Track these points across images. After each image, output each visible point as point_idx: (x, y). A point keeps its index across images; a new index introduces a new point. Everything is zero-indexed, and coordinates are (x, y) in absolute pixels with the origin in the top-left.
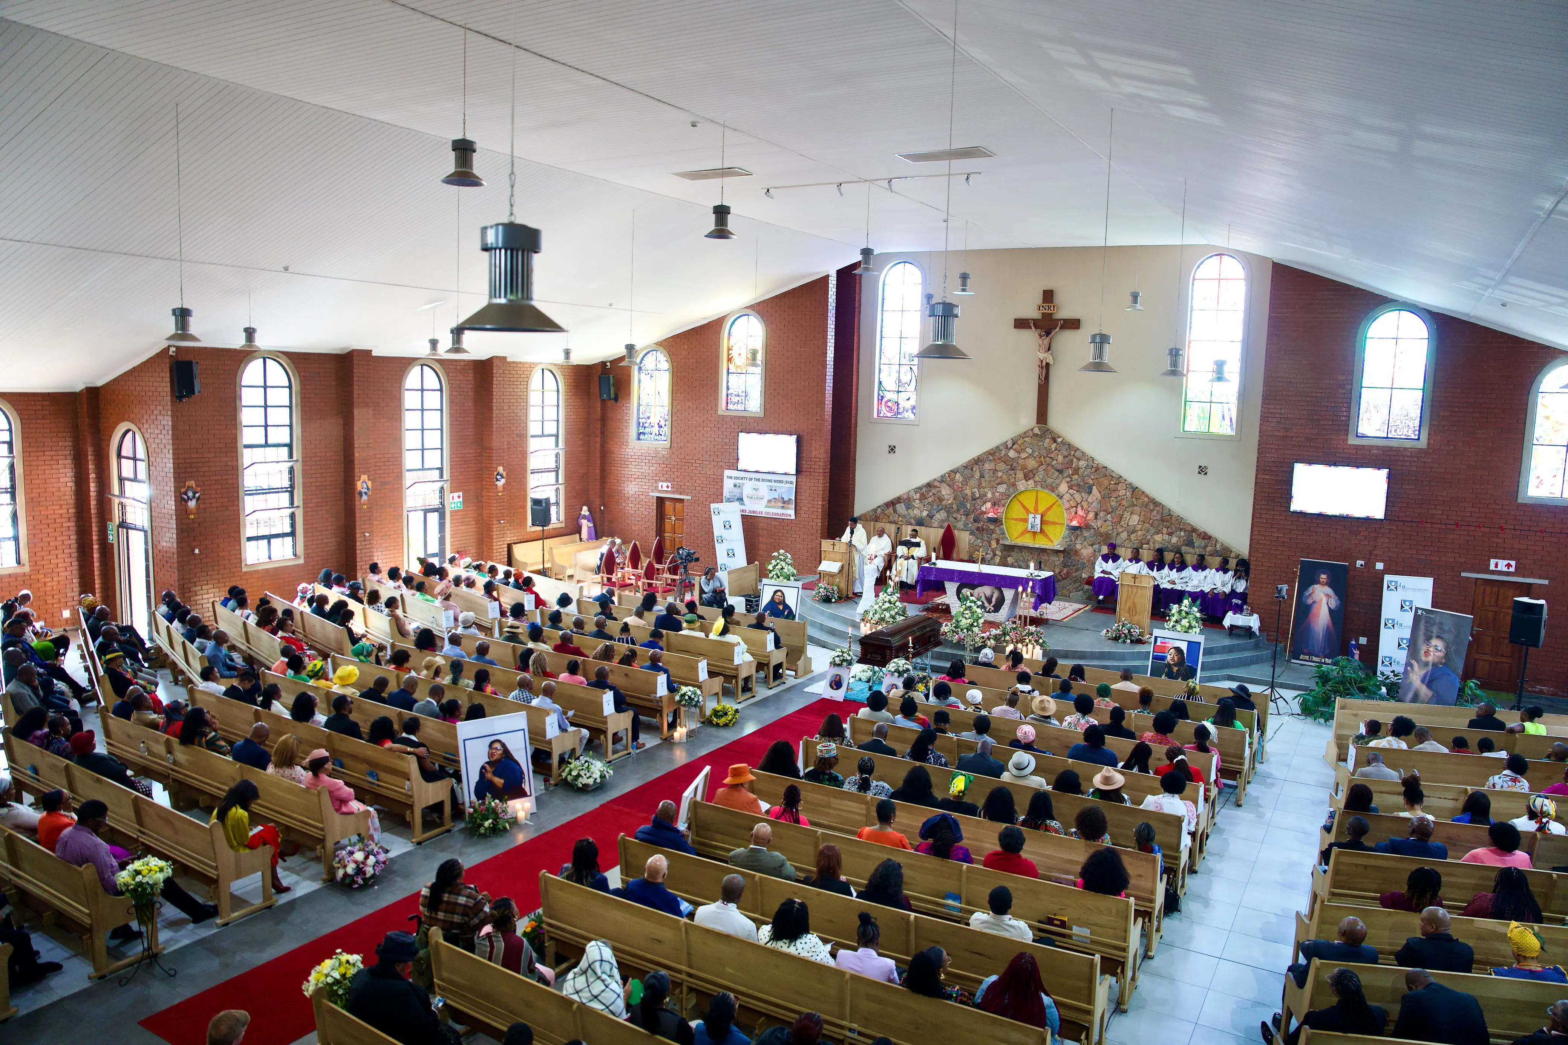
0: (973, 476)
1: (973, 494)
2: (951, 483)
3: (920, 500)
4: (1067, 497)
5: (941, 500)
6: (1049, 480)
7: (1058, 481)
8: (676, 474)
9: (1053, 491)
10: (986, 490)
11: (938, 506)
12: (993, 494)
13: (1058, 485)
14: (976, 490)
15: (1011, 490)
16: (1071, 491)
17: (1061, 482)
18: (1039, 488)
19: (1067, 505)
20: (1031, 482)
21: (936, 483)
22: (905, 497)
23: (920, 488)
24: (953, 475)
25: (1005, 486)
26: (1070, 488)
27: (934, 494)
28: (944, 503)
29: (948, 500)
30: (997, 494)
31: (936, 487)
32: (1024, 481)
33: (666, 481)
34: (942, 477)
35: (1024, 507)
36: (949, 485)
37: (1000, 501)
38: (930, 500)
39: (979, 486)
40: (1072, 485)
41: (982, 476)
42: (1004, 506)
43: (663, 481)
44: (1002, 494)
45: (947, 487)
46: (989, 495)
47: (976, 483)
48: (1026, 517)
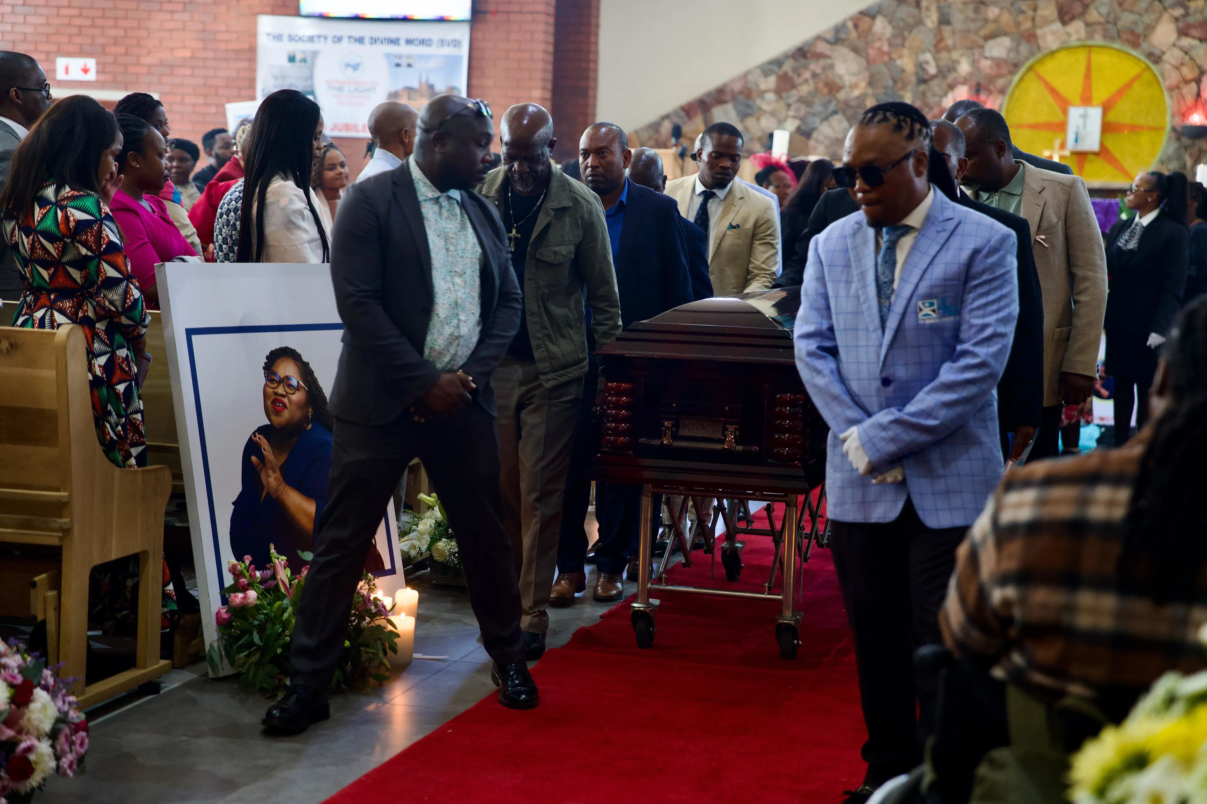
0: (920, 22)
1: (921, 66)
2: (861, 44)
3: (779, 92)
4: (1172, 57)
5: (833, 88)
6: (1126, 19)
7: (1147, 19)
8: (112, 32)
9: (1136, 45)
10: (955, 55)
11: (825, 105)
12: (974, 63)
13: (1150, 28)
14: (928, 57)
15: (1024, 49)
16: (1186, 42)
17: (1158, 20)
18: (1098, 40)
19: (1174, 78)
20: (1077, 28)
21: (822, 47)
22: (737, 87)
23: (778, 62)
24: (865, 23)
25: (1006, 41)
26: (1183, 33)
27: (814, 75)
28: (842, 95)
29: (853, 87)
30: (985, 64)
31: (820, 56)
32: (1057, 26)
33: (81, 53)
34: (839, 29)
35: (1053, 91)
36: (856, 50)
37: (992, 79)
38: (804, 90)
39: (939, 46)
40: (1189, 26)
41: (944, 20)
42: (1002, 92)
43: (69, 55)
44: (998, 62)
45: (852, 55)
46: (964, 67)
47: (930, 40)
48: (1057, 117)
